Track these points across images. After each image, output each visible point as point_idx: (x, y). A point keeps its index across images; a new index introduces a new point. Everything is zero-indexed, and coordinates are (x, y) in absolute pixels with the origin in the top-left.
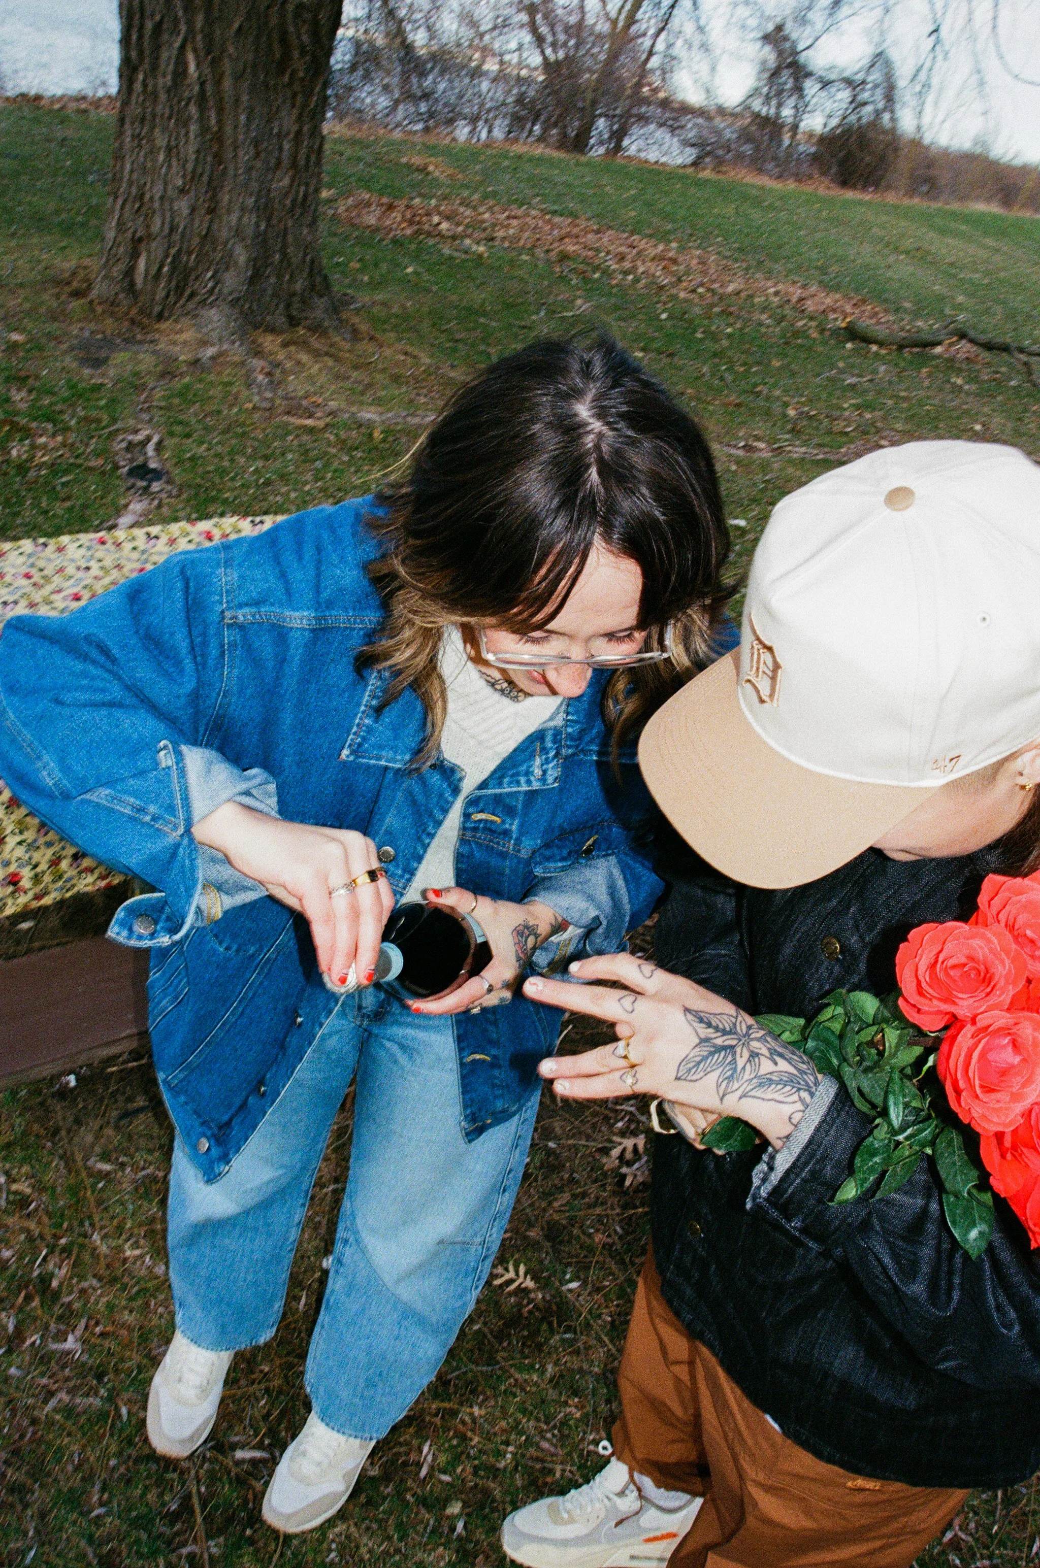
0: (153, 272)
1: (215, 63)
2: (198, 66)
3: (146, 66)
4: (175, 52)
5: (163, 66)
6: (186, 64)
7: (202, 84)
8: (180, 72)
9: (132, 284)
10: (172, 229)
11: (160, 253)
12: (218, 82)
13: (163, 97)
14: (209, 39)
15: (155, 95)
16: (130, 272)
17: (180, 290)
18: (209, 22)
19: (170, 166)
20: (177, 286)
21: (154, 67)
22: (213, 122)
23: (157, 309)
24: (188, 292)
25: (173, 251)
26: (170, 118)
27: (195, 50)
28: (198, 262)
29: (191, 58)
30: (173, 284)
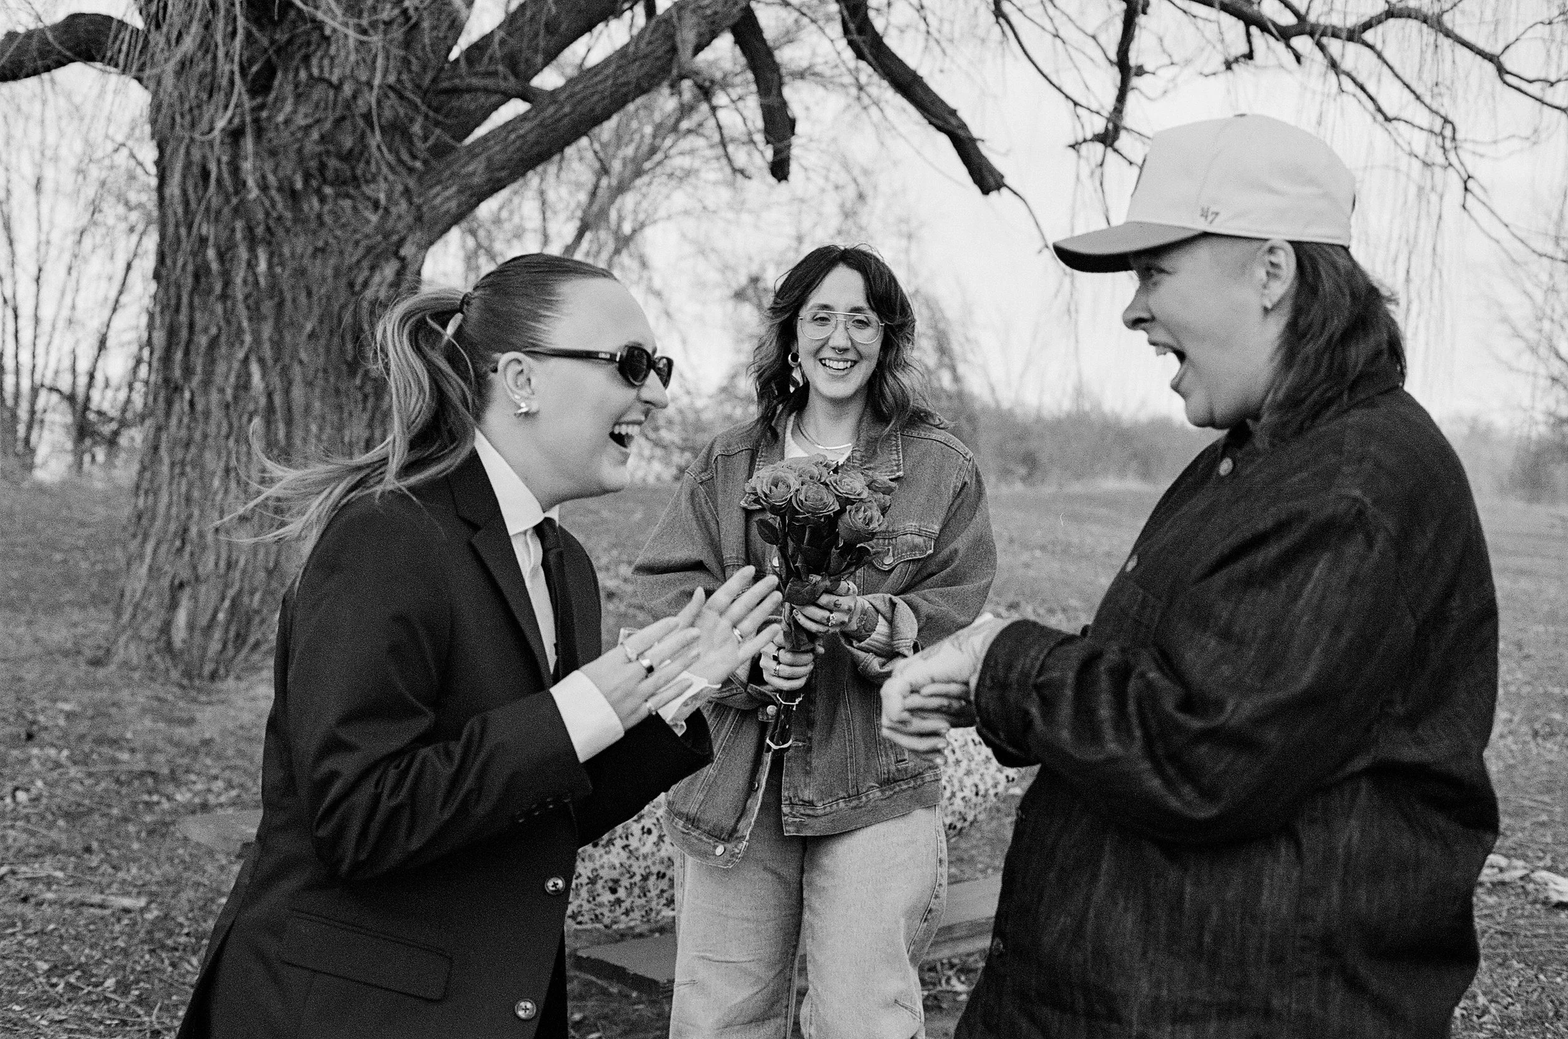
0: (203, 621)
1: (285, 371)
2: (264, 375)
3: (196, 380)
4: (236, 365)
5: (218, 380)
6: (249, 375)
7: (270, 396)
8: (243, 385)
9: (169, 643)
10: (230, 566)
11: (214, 596)
12: (287, 392)
13: (217, 413)
14: (277, 345)
15: (207, 414)
16: (166, 628)
17: (240, 639)
18: (278, 329)
19: (226, 491)
20: (238, 635)
21: (207, 383)
22: (281, 434)
23: (208, 668)
24: (252, 640)
25: (231, 593)
26: (227, 437)
27: (261, 361)
28: (263, 601)
29: (255, 369)
30: (232, 634)
